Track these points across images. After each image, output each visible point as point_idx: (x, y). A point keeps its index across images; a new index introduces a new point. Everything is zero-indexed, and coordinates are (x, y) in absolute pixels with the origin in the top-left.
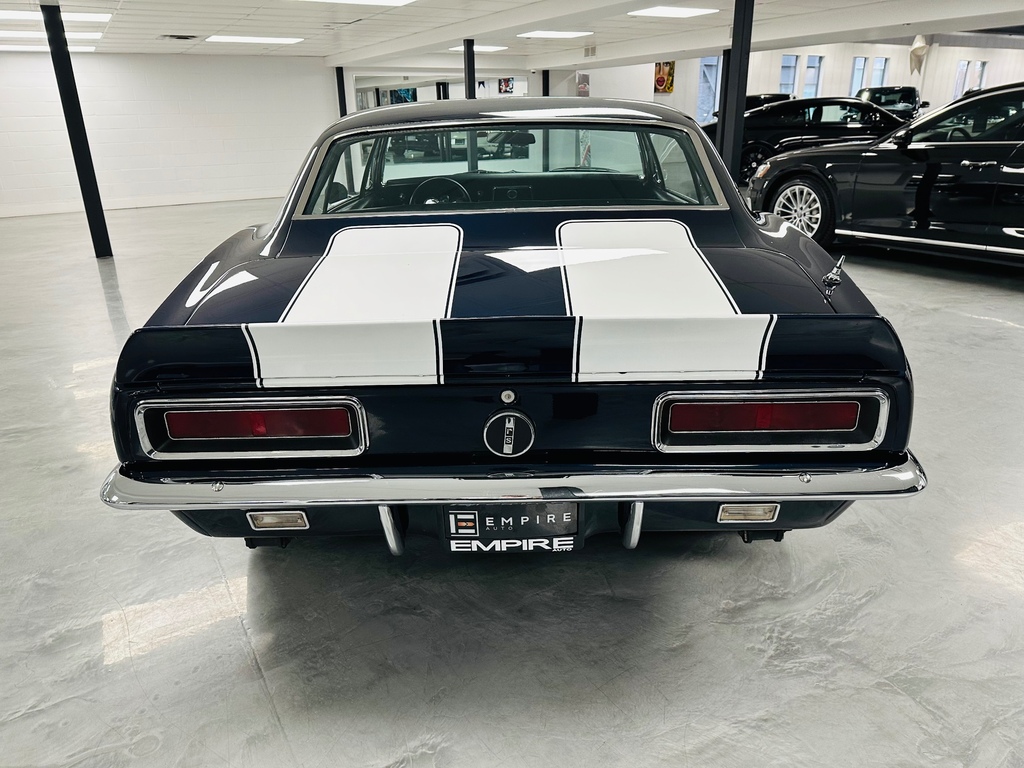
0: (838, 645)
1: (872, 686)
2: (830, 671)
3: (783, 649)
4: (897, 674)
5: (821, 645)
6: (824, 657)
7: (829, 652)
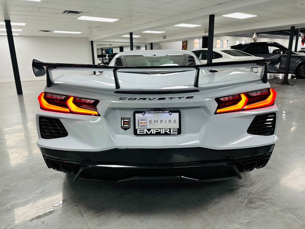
0: (266, 199)
1: (280, 211)
2: (265, 207)
3: (250, 201)
4: (286, 207)
5: (261, 199)
6: (263, 203)
7: (264, 201)
